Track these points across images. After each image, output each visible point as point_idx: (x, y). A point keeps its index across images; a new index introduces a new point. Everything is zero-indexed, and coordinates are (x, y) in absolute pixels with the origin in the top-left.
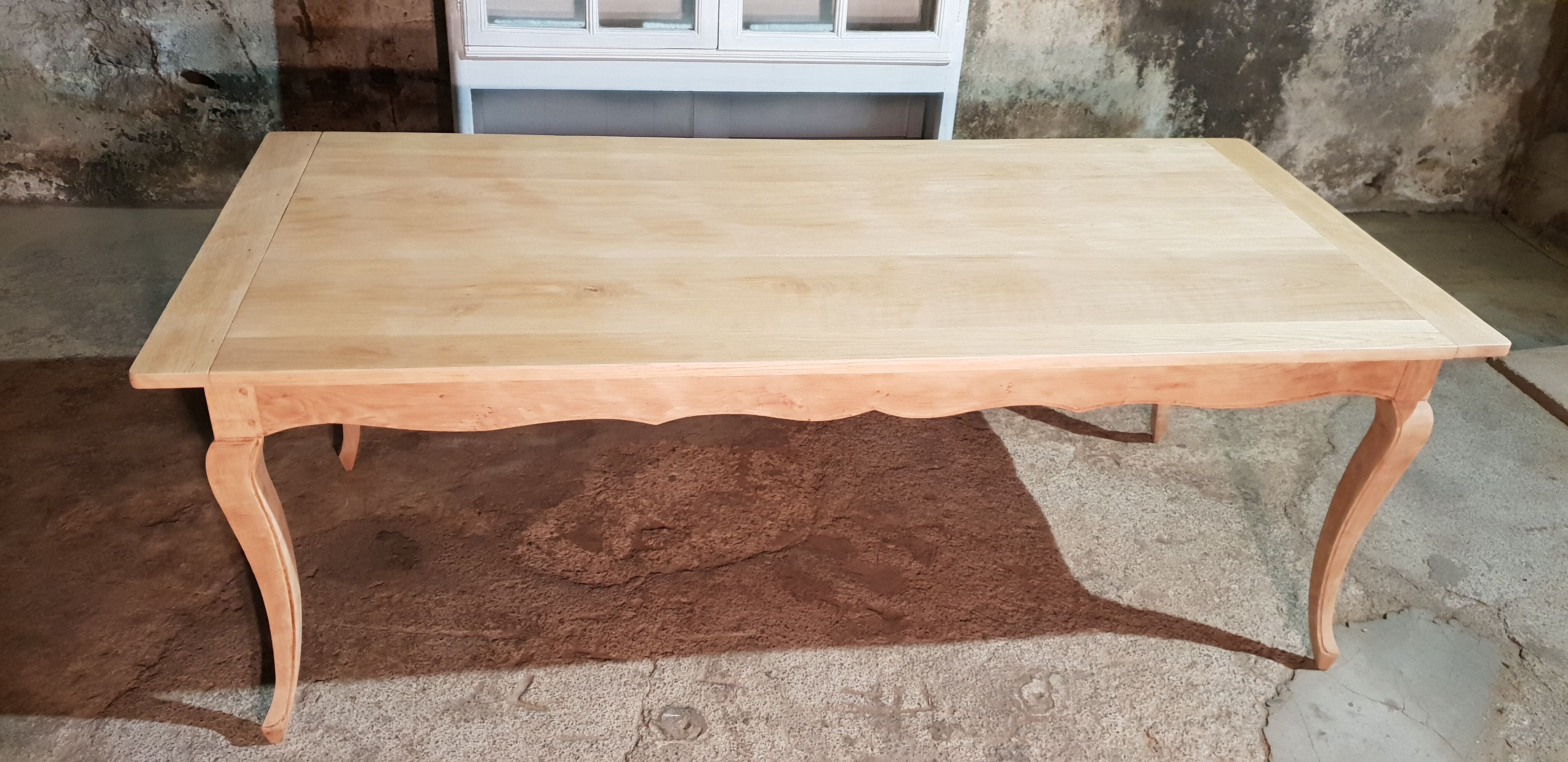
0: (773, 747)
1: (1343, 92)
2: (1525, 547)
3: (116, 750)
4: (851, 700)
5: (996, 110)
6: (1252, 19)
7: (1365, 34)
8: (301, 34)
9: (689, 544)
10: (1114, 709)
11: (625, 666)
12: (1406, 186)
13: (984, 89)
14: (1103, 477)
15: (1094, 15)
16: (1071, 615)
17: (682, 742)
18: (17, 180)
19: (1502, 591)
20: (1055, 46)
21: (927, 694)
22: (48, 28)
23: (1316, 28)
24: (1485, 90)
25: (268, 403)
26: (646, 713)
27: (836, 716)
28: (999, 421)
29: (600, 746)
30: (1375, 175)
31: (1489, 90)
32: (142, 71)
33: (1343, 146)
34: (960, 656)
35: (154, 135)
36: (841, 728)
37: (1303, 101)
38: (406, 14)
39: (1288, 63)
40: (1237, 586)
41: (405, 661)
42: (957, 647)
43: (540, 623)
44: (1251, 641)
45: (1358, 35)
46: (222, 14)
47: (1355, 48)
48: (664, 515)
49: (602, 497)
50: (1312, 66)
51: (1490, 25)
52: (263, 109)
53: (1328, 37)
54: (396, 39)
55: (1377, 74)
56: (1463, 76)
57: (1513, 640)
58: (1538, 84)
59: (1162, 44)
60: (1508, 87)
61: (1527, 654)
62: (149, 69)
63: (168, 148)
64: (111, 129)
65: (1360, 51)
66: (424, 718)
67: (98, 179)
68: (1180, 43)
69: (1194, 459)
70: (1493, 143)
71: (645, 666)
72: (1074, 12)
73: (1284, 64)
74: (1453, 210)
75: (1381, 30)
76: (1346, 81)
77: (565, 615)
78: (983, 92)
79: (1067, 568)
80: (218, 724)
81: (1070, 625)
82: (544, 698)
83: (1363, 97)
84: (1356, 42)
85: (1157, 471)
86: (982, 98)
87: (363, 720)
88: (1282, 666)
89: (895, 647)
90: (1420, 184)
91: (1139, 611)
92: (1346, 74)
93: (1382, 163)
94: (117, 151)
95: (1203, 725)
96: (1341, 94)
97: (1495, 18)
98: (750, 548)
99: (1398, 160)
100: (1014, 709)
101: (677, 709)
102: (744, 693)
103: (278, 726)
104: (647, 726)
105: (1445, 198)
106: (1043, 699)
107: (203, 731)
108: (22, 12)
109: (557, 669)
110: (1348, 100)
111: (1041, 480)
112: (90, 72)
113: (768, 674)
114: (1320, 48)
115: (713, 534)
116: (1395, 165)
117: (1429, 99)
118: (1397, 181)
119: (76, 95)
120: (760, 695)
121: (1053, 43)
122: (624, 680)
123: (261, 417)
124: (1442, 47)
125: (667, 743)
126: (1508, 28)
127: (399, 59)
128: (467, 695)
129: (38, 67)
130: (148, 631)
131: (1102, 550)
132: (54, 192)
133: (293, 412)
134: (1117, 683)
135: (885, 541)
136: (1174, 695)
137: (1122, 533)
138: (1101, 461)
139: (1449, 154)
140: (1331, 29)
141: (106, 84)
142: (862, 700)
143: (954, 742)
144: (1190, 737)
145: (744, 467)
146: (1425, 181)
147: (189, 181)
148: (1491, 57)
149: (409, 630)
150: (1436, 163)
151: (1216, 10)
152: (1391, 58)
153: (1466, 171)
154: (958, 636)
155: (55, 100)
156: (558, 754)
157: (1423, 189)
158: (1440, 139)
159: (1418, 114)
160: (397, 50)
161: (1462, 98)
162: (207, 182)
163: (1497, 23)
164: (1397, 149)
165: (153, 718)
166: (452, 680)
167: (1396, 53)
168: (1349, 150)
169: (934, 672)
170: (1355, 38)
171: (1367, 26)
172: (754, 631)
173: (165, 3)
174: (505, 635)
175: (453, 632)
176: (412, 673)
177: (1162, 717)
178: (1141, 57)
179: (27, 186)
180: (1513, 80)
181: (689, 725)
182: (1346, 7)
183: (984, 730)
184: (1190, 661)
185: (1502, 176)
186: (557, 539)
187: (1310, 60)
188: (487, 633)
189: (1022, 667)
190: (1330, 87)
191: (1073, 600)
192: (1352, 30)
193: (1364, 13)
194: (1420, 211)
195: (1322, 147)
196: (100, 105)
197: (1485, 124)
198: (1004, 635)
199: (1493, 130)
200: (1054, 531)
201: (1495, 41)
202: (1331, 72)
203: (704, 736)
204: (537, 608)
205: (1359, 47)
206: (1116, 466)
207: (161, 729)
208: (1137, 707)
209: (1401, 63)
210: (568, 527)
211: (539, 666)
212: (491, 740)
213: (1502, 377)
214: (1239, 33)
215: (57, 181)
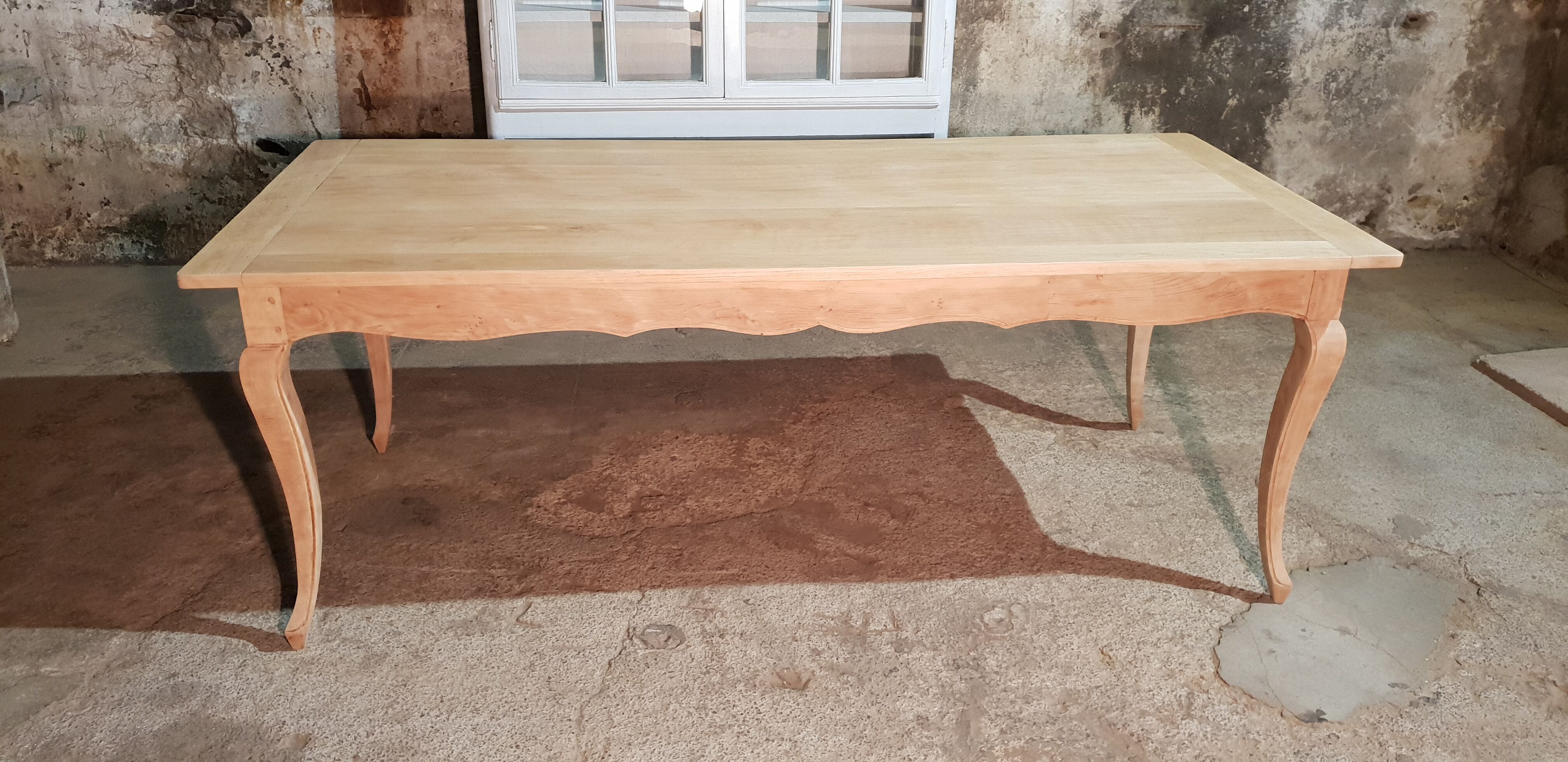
0: (745, 655)
1: (1326, 134)
2: (1492, 509)
3: (160, 654)
4: (822, 622)
6: (1230, 67)
7: (1342, 78)
8: (361, 105)
9: (683, 507)
10: (1070, 631)
11: (615, 595)
12: (1400, 224)
14: (1080, 457)
15: (1079, 67)
16: (1037, 560)
17: (661, 650)
18: (113, 242)
19: (1465, 543)
20: (1044, 97)
21: (893, 619)
22: (146, 106)
23: (1293, 74)
24: (1467, 127)
25: (292, 312)
26: (631, 630)
27: (806, 633)
28: (985, 415)
29: (587, 654)
30: (1367, 213)
31: (1471, 128)
32: (223, 141)
33: (1333, 185)
34: (927, 590)
35: (231, 198)
36: (810, 643)
37: (1289, 142)
38: (452, 84)
39: (1269, 106)
40: (1201, 539)
41: (418, 591)
42: (926, 583)
43: (542, 564)
44: (1210, 581)
45: (1335, 78)
46: (292, 89)
47: (1333, 92)
48: (664, 486)
49: (607, 472)
50: (1294, 110)
51: (1464, 66)
53: (1306, 81)
54: (444, 106)
55: (1358, 116)
56: (1443, 115)
57: (1472, 581)
58: (1520, 122)
59: (1146, 92)
60: (1490, 124)
61: (1484, 592)
62: (229, 140)
64: (195, 194)
65: (1338, 94)
66: (430, 633)
68: (1163, 91)
69: (1170, 443)
70: (1483, 180)
71: (635, 596)
72: (1059, 65)
73: (1266, 108)
74: (1450, 246)
75: (1357, 74)
76: (1329, 123)
77: (565, 558)
79: (1037, 525)
80: (249, 636)
81: (1035, 568)
82: (539, 618)
83: (1347, 138)
84: (1333, 85)
85: (1133, 452)
87: (376, 634)
88: (1239, 601)
89: (867, 584)
90: (1414, 221)
91: (1103, 558)
92: (1328, 116)
93: (1374, 202)
94: (199, 213)
95: (1156, 644)
96: (1324, 136)
97: (1467, 59)
98: (740, 509)
99: (1388, 198)
100: (974, 630)
101: (660, 627)
102: (722, 615)
103: (299, 631)
104: (631, 639)
105: (1441, 235)
106: (1004, 623)
107: (235, 641)
108: (124, 92)
109: (553, 597)
110: (1332, 141)
111: (1020, 459)
112: (179, 144)
113: (746, 601)
114: (1300, 92)
115: (707, 499)
116: (1387, 203)
117: (1412, 139)
118: (1390, 218)
119: (168, 165)
120: (736, 617)
121: (1042, 95)
122: (613, 605)
123: (287, 325)
124: (1419, 88)
125: (647, 651)
126: (1482, 68)
127: (446, 125)
128: (469, 617)
129: (135, 140)
130: (195, 570)
131: (1072, 512)
132: (144, 252)
133: (313, 321)
134: (1076, 612)
135: (867, 505)
136: (1131, 622)
137: (1094, 499)
138: (1081, 444)
139: (1439, 191)
140: (1308, 74)
141: (192, 154)
142: (832, 623)
143: (915, 654)
144: (1142, 653)
145: (740, 450)
146: (1418, 218)
148: (1469, 97)
149: (423, 569)
150: (1427, 200)
151: (1195, 59)
152: (1370, 100)
153: (1459, 207)
154: (928, 576)
155: (149, 169)
156: (547, 659)
157: (1418, 226)
158: (1428, 177)
159: (1403, 153)
160: (445, 117)
161: (1446, 136)
163: (1471, 64)
164: (1386, 187)
165: (193, 631)
166: (458, 606)
167: (1374, 95)
168: (1338, 190)
169: (902, 603)
170: (1333, 81)
171: (1343, 70)
172: (737, 570)
173: (244, 81)
174: (509, 573)
175: (463, 571)
176: (423, 600)
177: (1117, 638)
178: (1126, 105)
179: (121, 247)
180: (1494, 117)
181: (669, 638)
182: (1320, 52)
183: (944, 646)
184: (1149, 596)
185: (1495, 212)
186: (564, 503)
187: (1290, 104)
188: (493, 571)
189: (987, 599)
190: (1314, 129)
191: (1040, 549)
192: (1328, 74)
193: (1339, 58)
194: (1418, 248)
195: (1311, 187)
196: (187, 173)
197: (1471, 161)
198: (972, 575)
199: (1481, 167)
200: (1028, 497)
201: (1471, 81)
202: (1313, 113)
203: (682, 647)
204: (540, 553)
205: (1338, 91)
206: (1093, 448)
207: (199, 640)
208: (1094, 631)
209: (1380, 104)
210: (574, 495)
211: (537, 595)
212: (488, 649)
213: (1485, 377)
214: (1219, 81)
215: (147, 242)
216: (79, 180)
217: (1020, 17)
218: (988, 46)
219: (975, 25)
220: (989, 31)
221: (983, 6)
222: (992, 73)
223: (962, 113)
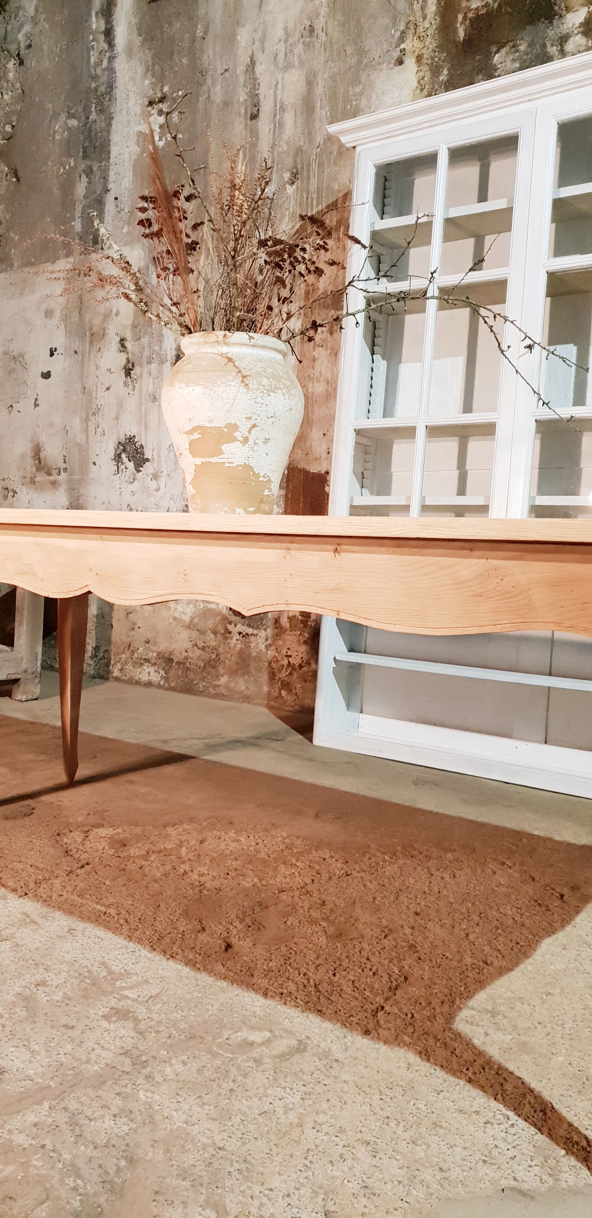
4: (96, 969)
18: (146, 669)
27: (66, 969)
35: (209, 647)
36: (53, 975)
52: (262, 634)
63: (214, 656)
64: (191, 641)
67: (180, 673)
94: (191, 656)
106: (247, 1044)
111: (568, 946)
119: (182, 619)
131: (537, 1003)
132: (159, 679)
142: (104, 973)
147: (219, 680)
155: (172, 621)
162: (228, 682)
179: (149, 673)
196: (190, 626)
215: (162, 672)
216: (138, 625)
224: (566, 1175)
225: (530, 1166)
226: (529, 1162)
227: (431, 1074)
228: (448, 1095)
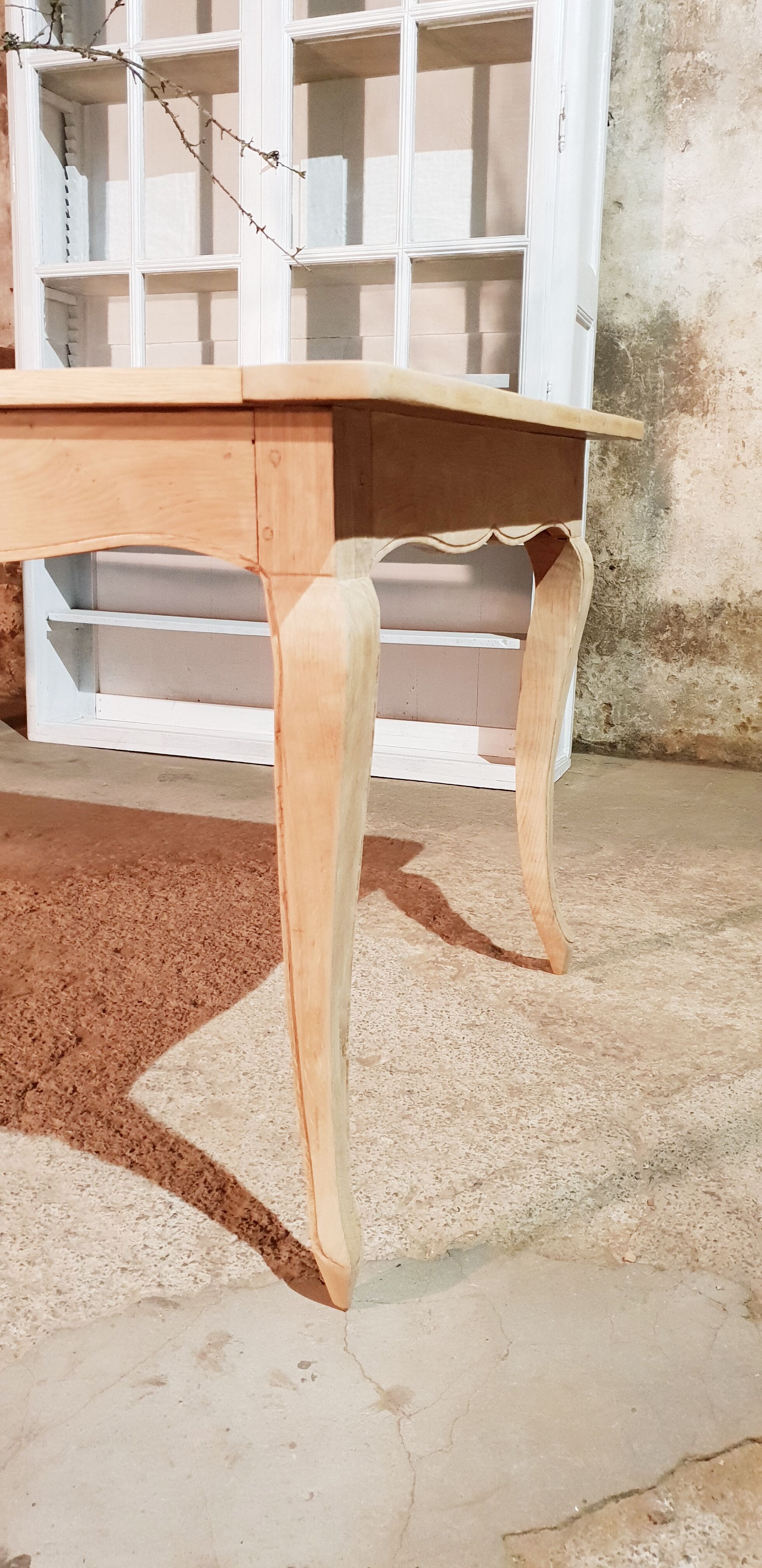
5: (695, 617)
13: (675, 588)
78: (674, 592)
86: (673, 600)
138: (441, 968)
217: (733, 409)
218: (686, 452)
219: (665, 421)
220: (686, 429)
221: (676, 394)
222: (691, 490)
223: (651, 548)
224: (231, 1267)
225: (185, 1265)
226: (185, 1258)
227: (79, 1165)
228: (96, 1189)
